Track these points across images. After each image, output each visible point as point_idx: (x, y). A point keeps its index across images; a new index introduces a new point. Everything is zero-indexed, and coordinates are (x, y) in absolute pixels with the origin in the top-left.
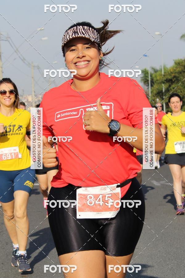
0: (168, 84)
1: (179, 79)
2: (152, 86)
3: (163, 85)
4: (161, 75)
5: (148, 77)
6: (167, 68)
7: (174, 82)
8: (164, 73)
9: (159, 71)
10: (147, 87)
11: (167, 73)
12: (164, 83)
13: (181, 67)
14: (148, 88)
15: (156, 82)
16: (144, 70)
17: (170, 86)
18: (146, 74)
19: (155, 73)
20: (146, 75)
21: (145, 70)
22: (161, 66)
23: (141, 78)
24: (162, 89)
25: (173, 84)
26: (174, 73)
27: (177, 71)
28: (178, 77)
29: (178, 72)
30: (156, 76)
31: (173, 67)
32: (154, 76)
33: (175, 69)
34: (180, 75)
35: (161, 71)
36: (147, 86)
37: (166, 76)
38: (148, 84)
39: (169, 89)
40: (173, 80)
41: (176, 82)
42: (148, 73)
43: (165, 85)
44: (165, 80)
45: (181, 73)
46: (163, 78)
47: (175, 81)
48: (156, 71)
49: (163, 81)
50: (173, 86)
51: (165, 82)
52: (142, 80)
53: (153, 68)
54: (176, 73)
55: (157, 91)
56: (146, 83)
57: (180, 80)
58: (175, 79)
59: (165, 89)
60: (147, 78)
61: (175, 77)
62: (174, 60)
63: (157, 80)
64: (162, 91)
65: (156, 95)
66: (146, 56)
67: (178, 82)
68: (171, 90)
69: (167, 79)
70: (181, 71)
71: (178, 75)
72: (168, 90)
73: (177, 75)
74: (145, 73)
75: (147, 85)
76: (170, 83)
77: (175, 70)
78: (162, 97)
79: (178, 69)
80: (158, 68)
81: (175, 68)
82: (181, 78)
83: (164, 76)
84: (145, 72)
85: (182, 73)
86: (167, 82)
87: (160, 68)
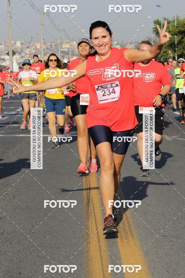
0: (180, 36)
3: (176, 37)
4: (174, 26)
6: (180, 20)
8: (177, 24)
9: (172, 22)
11: (180, 25)
12: (176, 35)
16: (157, 21)
17: (183, 38)
22: (174, 17)
23: (153, 28)
24: (175, 41)
35: (174, 22)
37: (179, 28)
39: (182, 41)
42: (160, 24)
44: (178, 32)
49: (176, 32)
51: (178, 34)
53: (165, 19)
55: (170, 43)
59: (177, 40)
63: (170, 32)
64: (175, 43)
65: (168, 46)
66: (159, 6)
69: (180, 31)
72: (180, 42)
76: (183, 35)
78: (174, 49)
80: (171, 19)
83: (177, 27)
84: (158, 23)
86: (180, 34)
87: (173, 19)
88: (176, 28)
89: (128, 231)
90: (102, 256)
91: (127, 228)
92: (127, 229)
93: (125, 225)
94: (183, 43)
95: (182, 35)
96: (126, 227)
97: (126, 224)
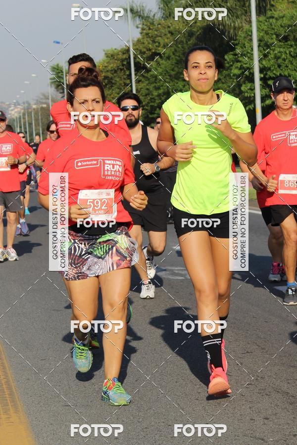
1: (113, 81)
10: (61, 95)
13: (116, 61)
14: (63, 97)
16: (56, 67)
18: (59, 73)
20: (60, 75)
21: (58, 65)
23: (51, 79)
26: (105, 72)
27: (109, 68)
28: (112, 79)
29: (112, 70)
31: (104, 61)
33: (106, 65)
34: (115, 75)
36: (61, 93)
40: (104, 84)
41: (108, 86)
42: (62, 72)
45: (116, 72)
47: (106, 85)
52: (52, 83)
54: (108, 71)
56: (60, 87)
57: (115, 84)
58: (106, 81)
60: (62, 81)
62: (104, 51)
66: (58, 43)
67: (112, 86)
70: (116, 69)
71: (112, 75)
73: (109, 75)
74: (58, 71)
75: (61, 91)
77: (105, 67)
79: (112, 65)
81: (107, 63)
82: (116, 81)
84: (58, 69)
85: (118, 72)
89: (9, 401)
91: (7, 396)
92: (8, 399)
93: (4, 392)
96: (5, 396)
97: (5, 390)
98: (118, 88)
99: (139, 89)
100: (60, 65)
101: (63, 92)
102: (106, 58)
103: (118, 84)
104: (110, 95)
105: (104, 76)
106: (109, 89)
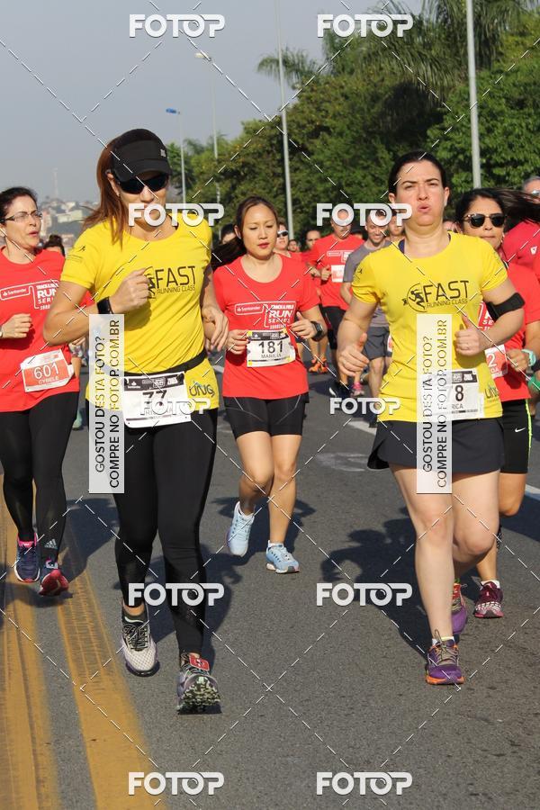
0: (228, 184)
1: (257, 170)
2: (189, 187)
3: (217, 184)
4: (213, 160)
5: (180, 166)
6: (227, 144)
7: (243, 178)
8: (219, 155)
9: (208, 150)
10: (177, 191)
11: (227, 156)
12: (218, 180)
13: (261, 139)
14: (180, 193)
15: (198, 177)
17: (234, 188)
18: (175, 157)
19: (196, 156)
22: (211, 138)
24: (216, 195)
25: (242, 183)
26: (245, 156)
27: (251, 150)
28: (254, 166)
29: (254, 153)
30: (199, 164)
31: (242, 140)
32: (193, 162)
34: (259, 160)
35: (213, 149)
36: (177, 188)
37: (223, 163)
38: (181, 182)
39: (233, 195)
40: (242, 173)
41: (248, 177)
42: (179, 155)
43: (220, 186)
44: (222, 174)
45: (260, 155)
46: (216, 167)
47: (246, 175)
48: (198, 150)
49: (218, 175)
50: (242, 188)
51: (222, 177)
53: (190, 143)
54: (248, 154)
57: (259, 173)
58: (246, 169)
59: (221, 195)
60: (179, 169)
61: (245, 164)
62: (243, 124)
63: (202, 173)
66: (173, 112)
67: (254, 178)
68: (237, 197)
69: (226, 171)
70: (261, 151)
71: (254, 161)
73: (251, 160)
75: (177, 185)
76: (234, 181)
77: (245, 148)
79: (255, 145)
80: (204, 143)
82: (260, 169)
83: (219, 161)
85: (265, 155)
86: (227, 178)
87: (210, 142)
88: (216, 163)
89: (98, 657)
90: (34, 719)
91: (95, 649)
93: (91, 643)
94: (235, 201)
95: (231, 182)
96: (92, 648)
98: (264, 180)
99: (295, 182)
100: (177, 145)
101: (181, 187)
102: (245, 135)
103: (264, 174)
104: (252, 191)
105: (243, 162)
106: (251, 181)
